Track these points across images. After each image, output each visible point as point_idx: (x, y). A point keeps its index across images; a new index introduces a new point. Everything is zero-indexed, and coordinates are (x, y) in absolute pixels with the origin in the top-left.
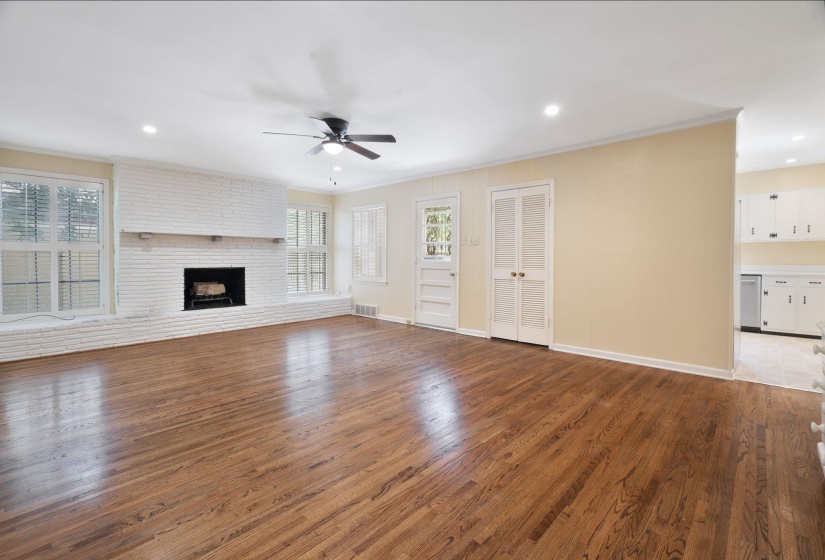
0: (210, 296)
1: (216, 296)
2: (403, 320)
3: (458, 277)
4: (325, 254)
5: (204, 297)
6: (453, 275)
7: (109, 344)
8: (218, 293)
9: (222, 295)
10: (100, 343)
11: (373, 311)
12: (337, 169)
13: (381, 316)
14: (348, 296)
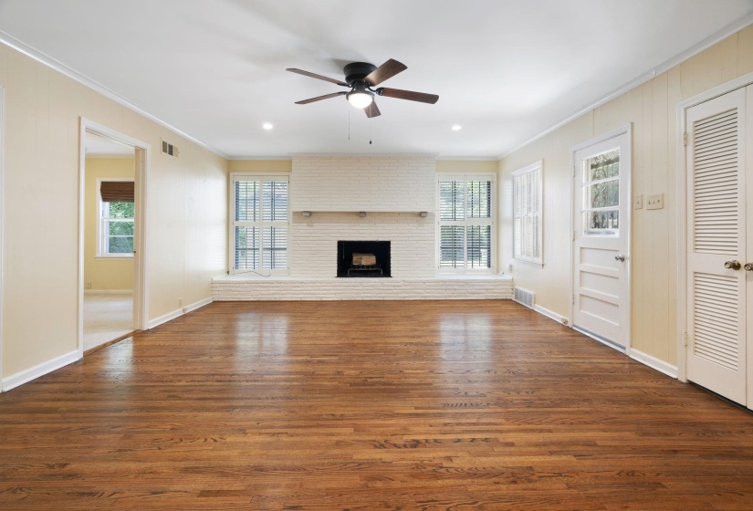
0: (363, 266)
1: (368, 267)
2: (558, 317)
3: (628, 262)
4: (489, 228)
5: (359, 267)
6: (623, 259)
7: (277, 297)
8: (369, 263)
9: (372, 266)
10: (271, 296)
11: (530, 299)
12: (456, 128)
13: (538, 308)
14: (508, 277)
